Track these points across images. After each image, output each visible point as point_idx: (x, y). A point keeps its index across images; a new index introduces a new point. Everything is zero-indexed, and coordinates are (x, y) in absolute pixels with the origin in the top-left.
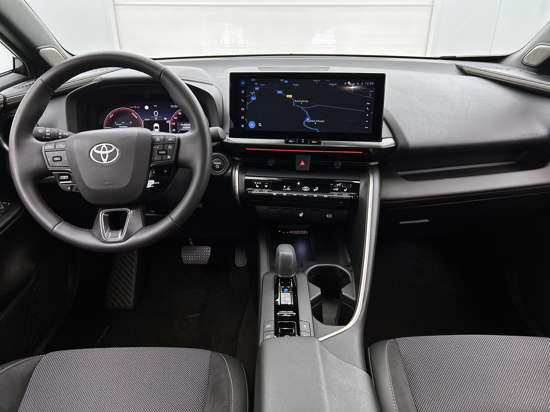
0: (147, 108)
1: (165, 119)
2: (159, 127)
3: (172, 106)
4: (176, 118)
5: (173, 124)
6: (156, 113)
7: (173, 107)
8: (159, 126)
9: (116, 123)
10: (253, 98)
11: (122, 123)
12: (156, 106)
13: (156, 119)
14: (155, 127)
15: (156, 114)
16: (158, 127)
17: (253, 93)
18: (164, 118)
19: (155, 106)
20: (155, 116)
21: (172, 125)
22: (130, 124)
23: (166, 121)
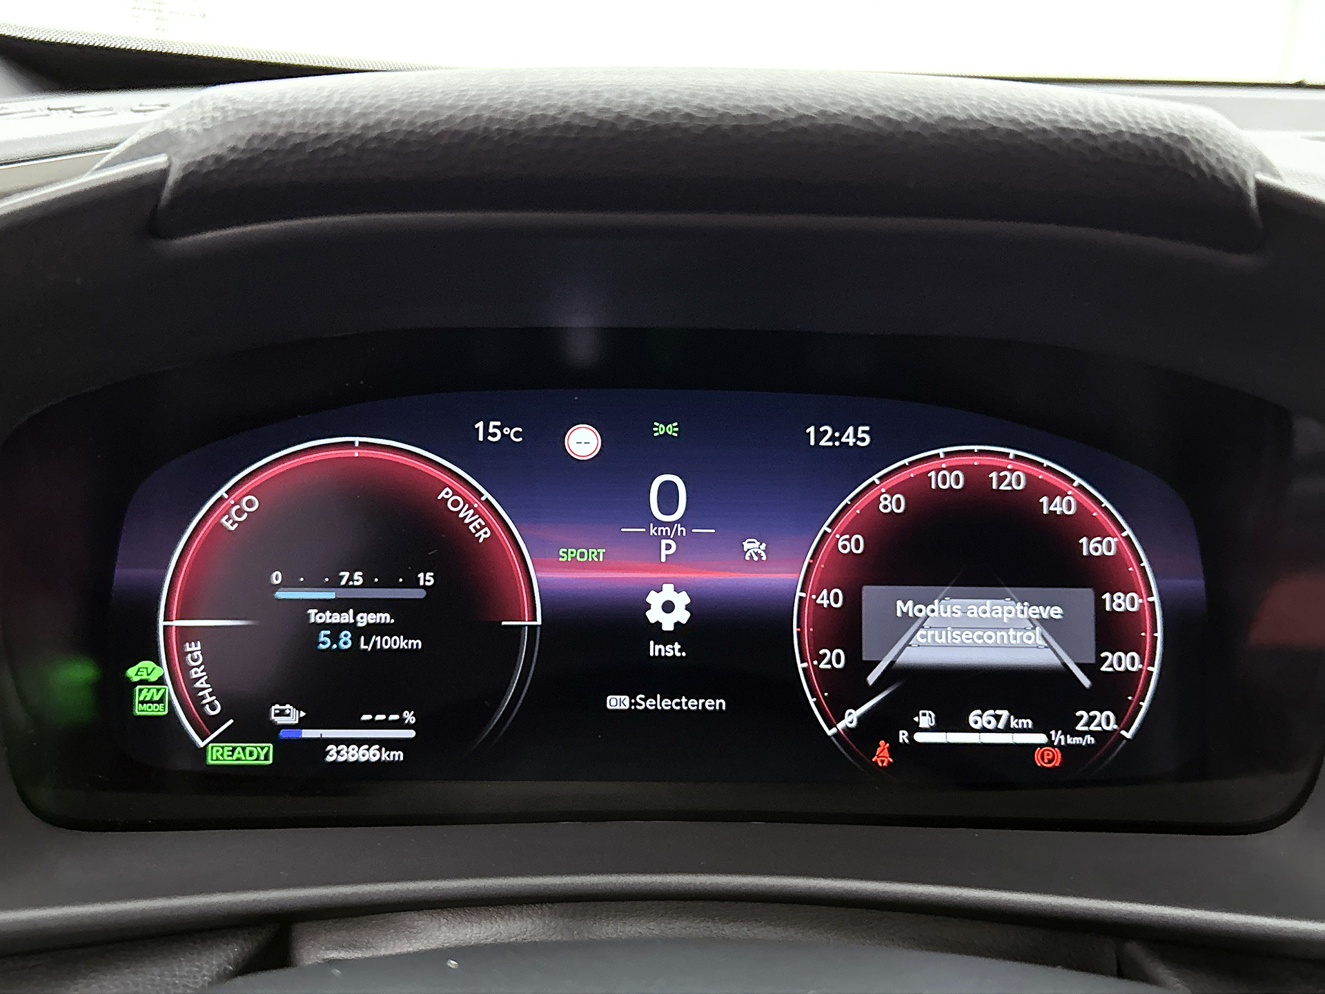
3: (820, 435)
4: (851, 544)
6: (668, 493)
7: (824, 443)
9: (283, 585)
11: (335, 584)
12: (672, 429)
15: (668, 503)
19: (660, 429)
20: (658, 523)
21: (814, 611)
22: (420, 594)
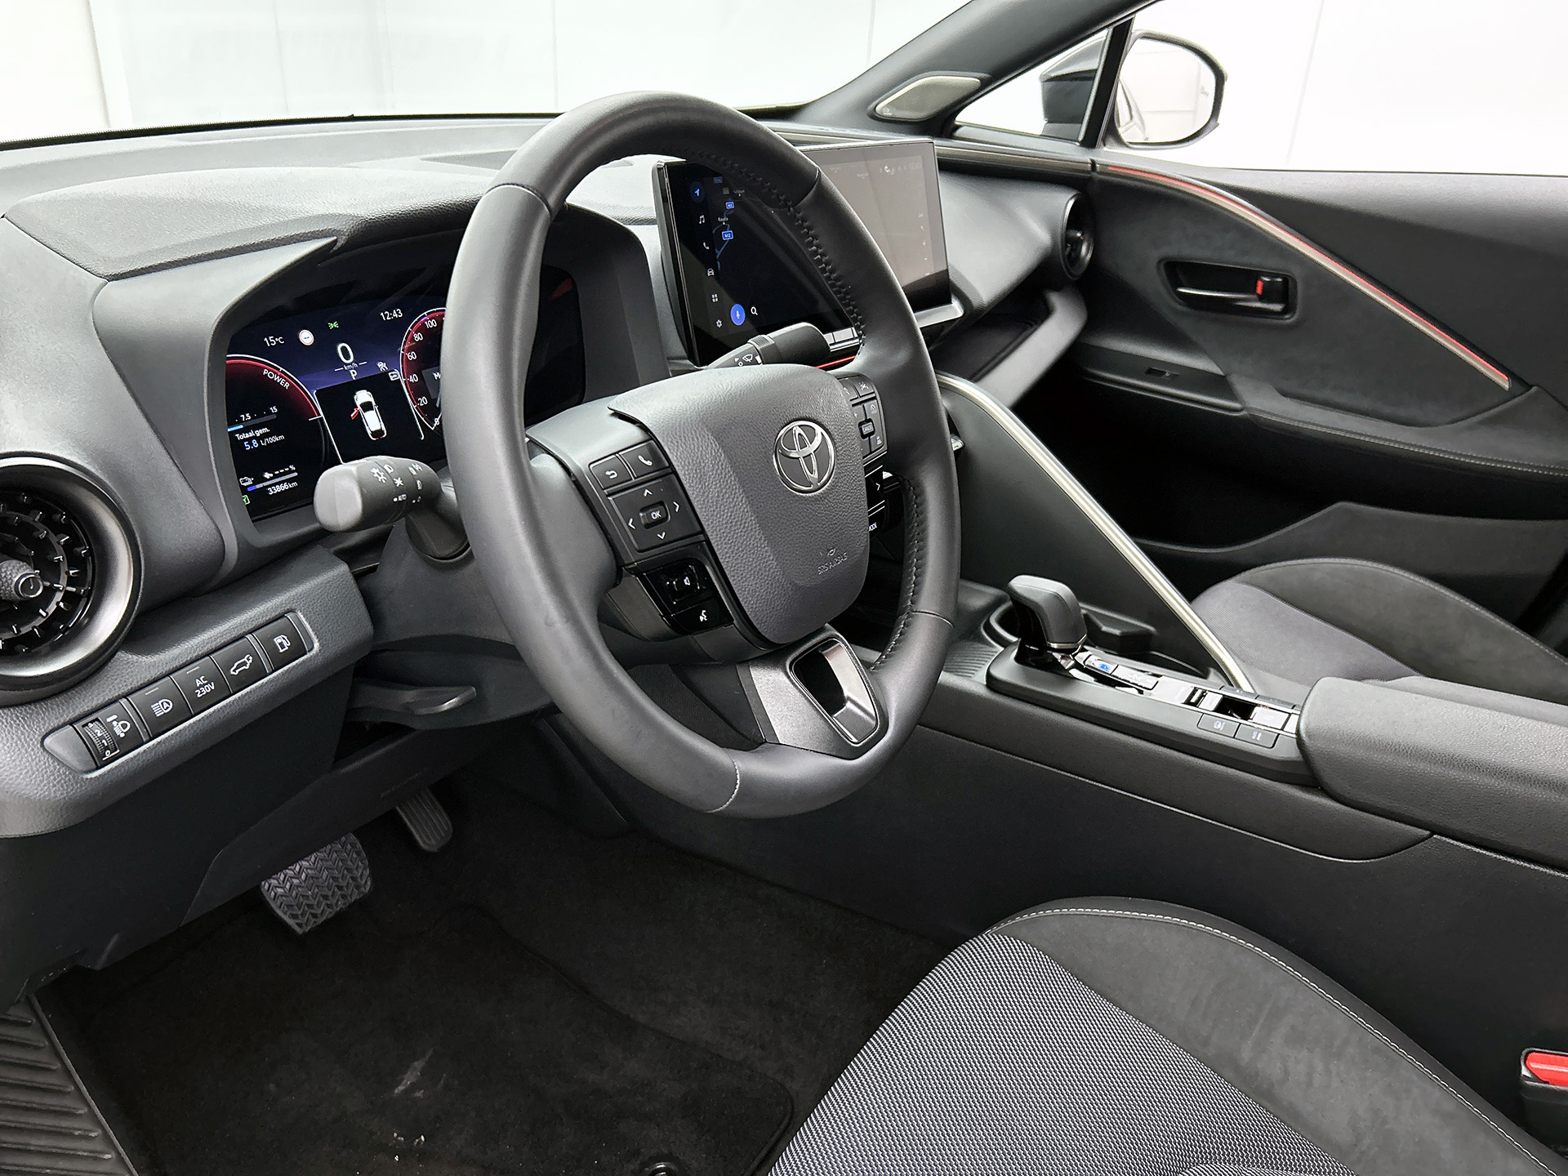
0: (307, 338)
1: (382, 366)
2: (374, 403)
3: (386, 316)
4: (412, 356)
5: (414, 379)
6: (345, 352)
7: (388, 318)
8: (372, 399)
10: (728, 236)
11: (241, 421)
12: (335, 325)
13: (354, 375)
14: (362, 405)
15: (347, 356)
16: (370, 403)
17: (723, 220)
18: (379, 366)
19: (331, 326)
20: (347, 365)
21: (410, 385)
22: (274, 417)
23: (385, 374)
